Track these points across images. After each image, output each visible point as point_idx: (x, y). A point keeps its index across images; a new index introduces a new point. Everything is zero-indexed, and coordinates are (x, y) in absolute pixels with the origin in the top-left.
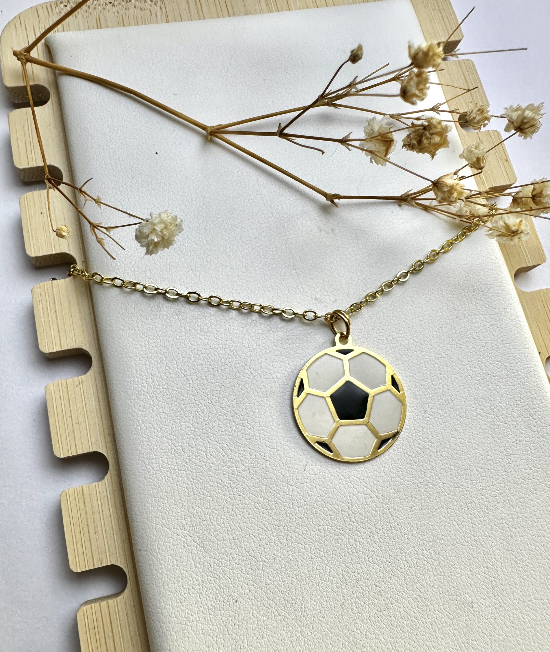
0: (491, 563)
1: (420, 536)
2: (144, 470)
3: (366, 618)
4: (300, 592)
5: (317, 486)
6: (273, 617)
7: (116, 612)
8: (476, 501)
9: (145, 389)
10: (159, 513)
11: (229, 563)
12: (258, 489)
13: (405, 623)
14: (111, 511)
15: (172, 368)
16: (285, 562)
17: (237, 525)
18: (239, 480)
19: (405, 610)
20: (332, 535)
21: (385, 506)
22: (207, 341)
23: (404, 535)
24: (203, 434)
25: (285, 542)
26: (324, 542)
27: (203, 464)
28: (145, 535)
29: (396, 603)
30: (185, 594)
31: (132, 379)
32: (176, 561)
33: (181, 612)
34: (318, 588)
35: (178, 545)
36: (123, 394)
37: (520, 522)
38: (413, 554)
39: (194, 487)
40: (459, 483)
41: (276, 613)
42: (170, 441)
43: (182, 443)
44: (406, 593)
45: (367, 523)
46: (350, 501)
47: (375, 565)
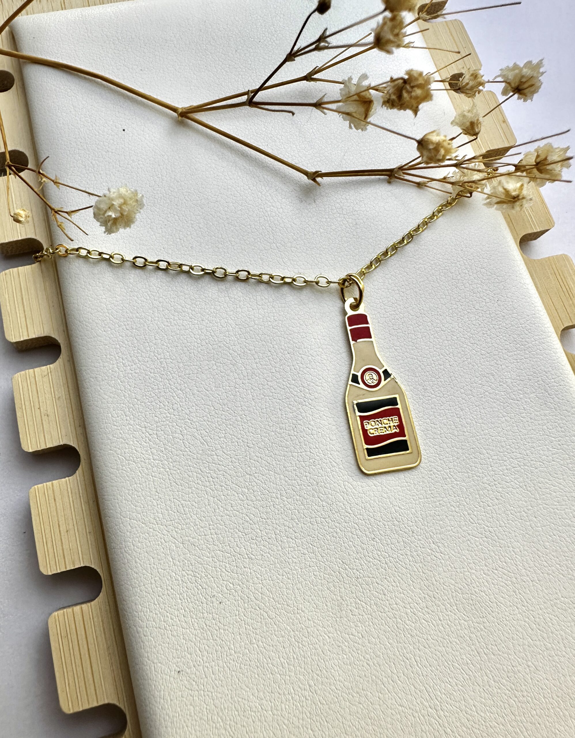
0: (510, 558)
1: (426, 528)
2: (116, 461)
3: (367, 620)
5: (307, 474)
6: (263, 621)
7: (90, 618)
8: (489, 488)
9: (116, 375)
10: (133, 506)
11: (211, 561)
12: (241, 479)
14: (84, 508)
15: (144, 351)
16: (274, 559)
18: (220, 469)
19: (412, 611)
20: (325, 527)
21: (385, 495)
22: (181, 321)
25: (273, 536)
27: (181, 452)
29: (402, 604)
31: (101, 365)
34: (312, 587)
35: (154, 541)
38: (419, 548)
39: (171, 477)
41: (265, 615)
42: (144, 429)
43: (157, 430)
44: (413, 592)
45: (365, 514)
46: (345, 490)
47: (375, 560)
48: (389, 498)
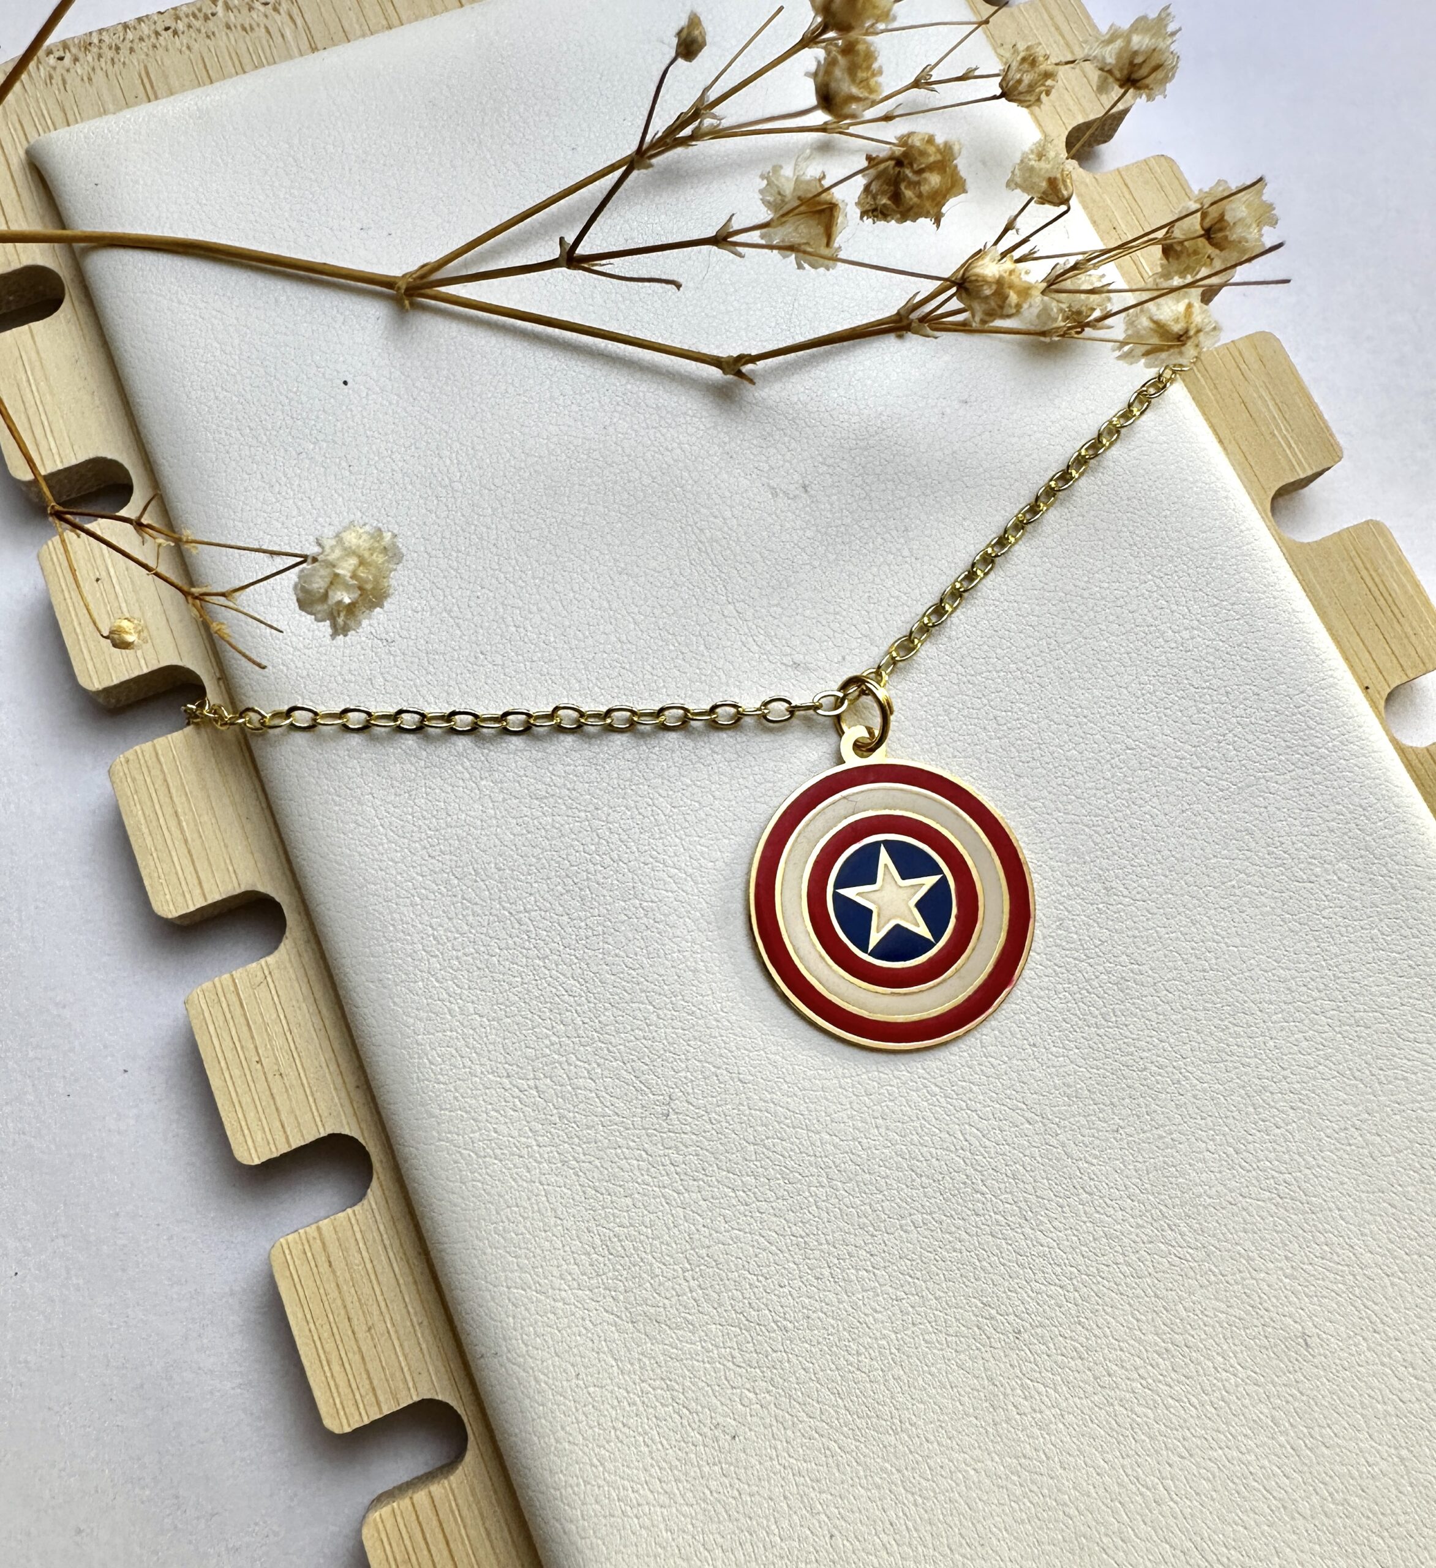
0: (1336, 1233)
1: (1152, 1197)
2: (456, 1162)
3: (1053, 1420)
4: (882, 1387)
5: (880, 1121)
6: (830, 1460)
7: (452, 1512)
8: (1274, 1087)
9: (424, 966)
10: (510, 1259)
11: (699, 1348)
12: (738, 1157)
13: (1151, 1415)
14: (398, 1272)
15: (479, 901)
16: (832, 1322)
17: (703, 1252)
18: (689, 1142)
19: (1143, 1382)
20: (935, 1234)
21: (1052, 1140)
22: (550, 819)
23: (1109, 1202)
24: (582, 1048)
25: (826, 1272)
26: (921, 1256)
27: (596, 1119)
28: (487, 1319)
29: (1121, 1372)
30: (608, 1442)
31: (387, 947)
32: (573, 1365)
33: (606, 1488)
34: (926, 1368)
35: (569, 1327)
36: (371, 985)
37: (1388, 1116)
38: (1143, 1244)
40: (1223, 1051)
41: (834, 1446)
42: (505, 1081)
43: (535, 1078)
44: (1140, 1341)
45: (1015, 1189)
46: (966, 1143)
47: (1052, 1287)
48: (1063, 1145)
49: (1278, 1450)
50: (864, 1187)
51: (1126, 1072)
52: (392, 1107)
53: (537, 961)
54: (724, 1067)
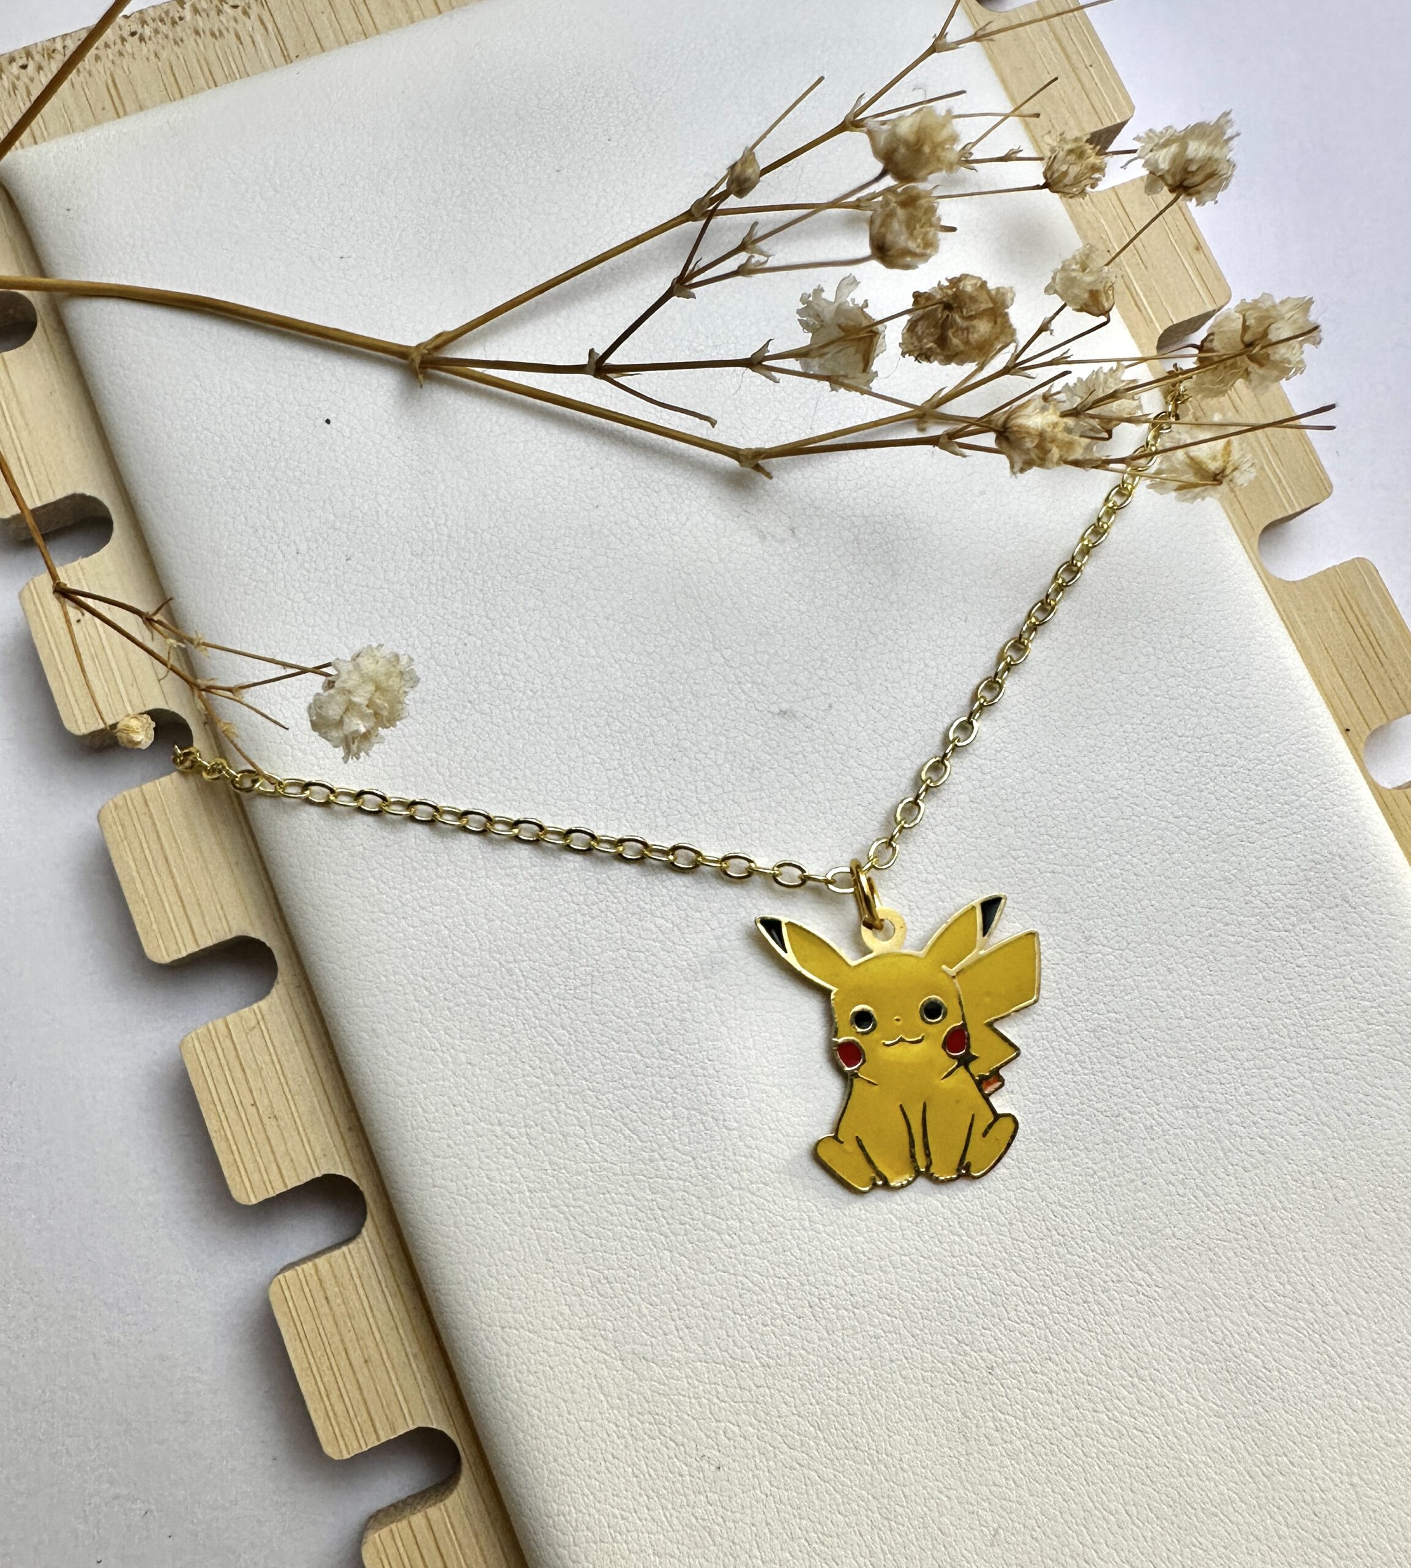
1: (1121, 1239)
3: (1023, 1449)
4: (860, 1419)
7: (448, 1532)
8: (1242, 1132)
10: (503, 1300)
12: (723, 1201)
13: (1117, 1445)
14: (393, 1308)
15: (469, 951)
17: (689, 1292)
19: (1109, 1414)
20: (913, 1274)
23: (1082, 1244)
24: (571, 1096)
26: (899, 1296)
27: (586, 1165)
28: (482, 1356)
29: (1088, 1404)
30: (598, 1472)
32: (564, 1401)
33: (597, 1516)
34: (902, 1402)
35: (560, 1364)
36: (365, 1036)
41: (814, 1476)
47: (1026, 1326)
49: (1237, 1478)
50: (844, 1230)
51: (1101, 1117)
52: (387, 1152)
53: (527, 1011)
54: (710, 1114)
